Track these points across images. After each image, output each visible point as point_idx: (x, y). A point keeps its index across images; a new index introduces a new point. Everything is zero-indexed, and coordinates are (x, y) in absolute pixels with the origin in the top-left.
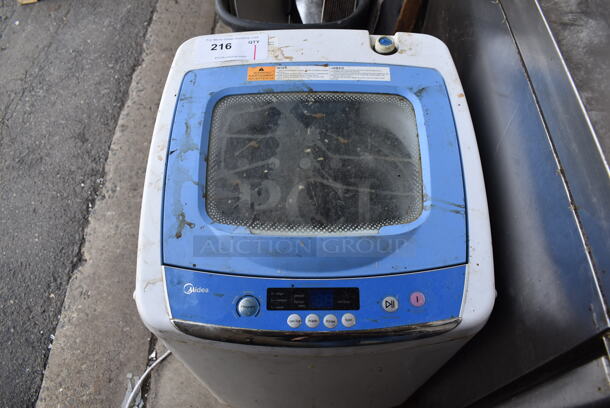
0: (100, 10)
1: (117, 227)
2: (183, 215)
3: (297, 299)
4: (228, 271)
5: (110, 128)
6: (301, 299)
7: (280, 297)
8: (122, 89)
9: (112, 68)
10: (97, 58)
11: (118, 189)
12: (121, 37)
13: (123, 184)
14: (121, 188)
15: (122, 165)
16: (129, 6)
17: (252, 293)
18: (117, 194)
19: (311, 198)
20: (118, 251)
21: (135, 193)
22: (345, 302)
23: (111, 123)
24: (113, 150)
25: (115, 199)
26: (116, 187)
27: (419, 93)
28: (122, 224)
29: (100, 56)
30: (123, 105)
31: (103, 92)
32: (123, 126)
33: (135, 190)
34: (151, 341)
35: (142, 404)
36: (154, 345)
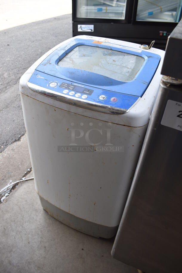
6: (72, 87)
7: (65, 85)
27: (149, 57)
34: (26, 174)
35: (9, 192)
36: (26, 175)
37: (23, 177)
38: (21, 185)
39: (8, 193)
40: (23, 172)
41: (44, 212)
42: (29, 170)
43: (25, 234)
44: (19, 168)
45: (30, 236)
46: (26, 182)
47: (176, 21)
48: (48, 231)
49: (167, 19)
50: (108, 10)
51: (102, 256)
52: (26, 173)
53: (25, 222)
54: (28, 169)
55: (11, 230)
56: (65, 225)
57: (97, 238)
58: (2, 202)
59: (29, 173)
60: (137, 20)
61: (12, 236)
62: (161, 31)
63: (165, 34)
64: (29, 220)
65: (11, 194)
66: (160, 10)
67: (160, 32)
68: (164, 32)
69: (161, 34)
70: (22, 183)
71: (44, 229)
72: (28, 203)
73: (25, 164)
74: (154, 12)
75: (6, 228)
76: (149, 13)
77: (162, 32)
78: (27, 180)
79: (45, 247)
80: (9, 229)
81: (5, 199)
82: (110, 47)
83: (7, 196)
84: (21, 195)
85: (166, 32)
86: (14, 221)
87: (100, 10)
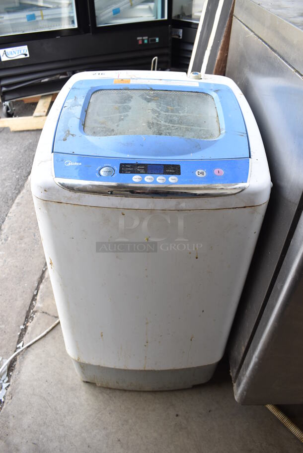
0: (11, 142)
1: (5, 261)
2: (69, 131)
3: (140, 169)
4: (95, 155)
5: (9, 205)
6: (142, 169)
7: (128, 167)
8: (20, 184)
9: (15, 172)
10: (5, 167)
11: (9, 239)
12: (23, 156)
13: (13, 236)
14: (11, 238)
15: (15, 225)
16: (31, 141)
17: (110, 165)
18: (8, 242)
19: (150, 128)
20: (4, 276)
21: (21, 241)
22: (171, 171)
23: (10, 202)
24: (8, 217)
25: (6, 245)
26: (8, 238)
27: (216, 91)
28: (8, 260)
29: (8, 166)
30: (19, 192)
31: (6, 185)
32: (18, 203)
33: (21, 239)
34: (21, 336)
35: (7, 379)
36: (22, 338)
37: (18, 342)
38: (23, 358)
39: (5, 381)
40: (14, 335)
41: (87, 385)
42: (22, 327)
43: (76, 436)
44: (2, 331)
45: (84, 435)
46: (29, 349)
47: (157, 18)
48: (110, 413)
49: (141, 17)
50: (45, 16)
51: (210, 411)
52: (19, 334)
53: (65, 416)
54: (19, 326)
55: (47, 440)
56: (130, 391)
57: (188, 389)
58: (4, 402)
59: (25, 331)
60: (99, 25)
61: (55, 449)
62: (140, 36)
63: (146, 41)
64: (69, 410)
65: (12, 380)
66: (130, 4)
67: (138, 38)
68: (144, 38)
69: (140, 42)
70: (23, 354)
71: (101, 413)
72: (52, 382)
73: (10, 319)
74: (121, 9)
75: (36, 442)
76: (113, 10)
77: (140, 38)
78: (29, 347)
79: (119, 440)
80: (43, 441)
81: (8, 393)
82: (147, 85)
83: (8, 387)
84: (33, 375)
85: (147, 38)
86: (45, 423)
87: (32, 18)
